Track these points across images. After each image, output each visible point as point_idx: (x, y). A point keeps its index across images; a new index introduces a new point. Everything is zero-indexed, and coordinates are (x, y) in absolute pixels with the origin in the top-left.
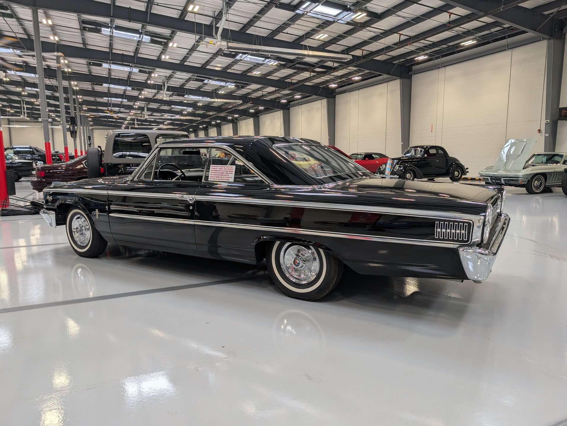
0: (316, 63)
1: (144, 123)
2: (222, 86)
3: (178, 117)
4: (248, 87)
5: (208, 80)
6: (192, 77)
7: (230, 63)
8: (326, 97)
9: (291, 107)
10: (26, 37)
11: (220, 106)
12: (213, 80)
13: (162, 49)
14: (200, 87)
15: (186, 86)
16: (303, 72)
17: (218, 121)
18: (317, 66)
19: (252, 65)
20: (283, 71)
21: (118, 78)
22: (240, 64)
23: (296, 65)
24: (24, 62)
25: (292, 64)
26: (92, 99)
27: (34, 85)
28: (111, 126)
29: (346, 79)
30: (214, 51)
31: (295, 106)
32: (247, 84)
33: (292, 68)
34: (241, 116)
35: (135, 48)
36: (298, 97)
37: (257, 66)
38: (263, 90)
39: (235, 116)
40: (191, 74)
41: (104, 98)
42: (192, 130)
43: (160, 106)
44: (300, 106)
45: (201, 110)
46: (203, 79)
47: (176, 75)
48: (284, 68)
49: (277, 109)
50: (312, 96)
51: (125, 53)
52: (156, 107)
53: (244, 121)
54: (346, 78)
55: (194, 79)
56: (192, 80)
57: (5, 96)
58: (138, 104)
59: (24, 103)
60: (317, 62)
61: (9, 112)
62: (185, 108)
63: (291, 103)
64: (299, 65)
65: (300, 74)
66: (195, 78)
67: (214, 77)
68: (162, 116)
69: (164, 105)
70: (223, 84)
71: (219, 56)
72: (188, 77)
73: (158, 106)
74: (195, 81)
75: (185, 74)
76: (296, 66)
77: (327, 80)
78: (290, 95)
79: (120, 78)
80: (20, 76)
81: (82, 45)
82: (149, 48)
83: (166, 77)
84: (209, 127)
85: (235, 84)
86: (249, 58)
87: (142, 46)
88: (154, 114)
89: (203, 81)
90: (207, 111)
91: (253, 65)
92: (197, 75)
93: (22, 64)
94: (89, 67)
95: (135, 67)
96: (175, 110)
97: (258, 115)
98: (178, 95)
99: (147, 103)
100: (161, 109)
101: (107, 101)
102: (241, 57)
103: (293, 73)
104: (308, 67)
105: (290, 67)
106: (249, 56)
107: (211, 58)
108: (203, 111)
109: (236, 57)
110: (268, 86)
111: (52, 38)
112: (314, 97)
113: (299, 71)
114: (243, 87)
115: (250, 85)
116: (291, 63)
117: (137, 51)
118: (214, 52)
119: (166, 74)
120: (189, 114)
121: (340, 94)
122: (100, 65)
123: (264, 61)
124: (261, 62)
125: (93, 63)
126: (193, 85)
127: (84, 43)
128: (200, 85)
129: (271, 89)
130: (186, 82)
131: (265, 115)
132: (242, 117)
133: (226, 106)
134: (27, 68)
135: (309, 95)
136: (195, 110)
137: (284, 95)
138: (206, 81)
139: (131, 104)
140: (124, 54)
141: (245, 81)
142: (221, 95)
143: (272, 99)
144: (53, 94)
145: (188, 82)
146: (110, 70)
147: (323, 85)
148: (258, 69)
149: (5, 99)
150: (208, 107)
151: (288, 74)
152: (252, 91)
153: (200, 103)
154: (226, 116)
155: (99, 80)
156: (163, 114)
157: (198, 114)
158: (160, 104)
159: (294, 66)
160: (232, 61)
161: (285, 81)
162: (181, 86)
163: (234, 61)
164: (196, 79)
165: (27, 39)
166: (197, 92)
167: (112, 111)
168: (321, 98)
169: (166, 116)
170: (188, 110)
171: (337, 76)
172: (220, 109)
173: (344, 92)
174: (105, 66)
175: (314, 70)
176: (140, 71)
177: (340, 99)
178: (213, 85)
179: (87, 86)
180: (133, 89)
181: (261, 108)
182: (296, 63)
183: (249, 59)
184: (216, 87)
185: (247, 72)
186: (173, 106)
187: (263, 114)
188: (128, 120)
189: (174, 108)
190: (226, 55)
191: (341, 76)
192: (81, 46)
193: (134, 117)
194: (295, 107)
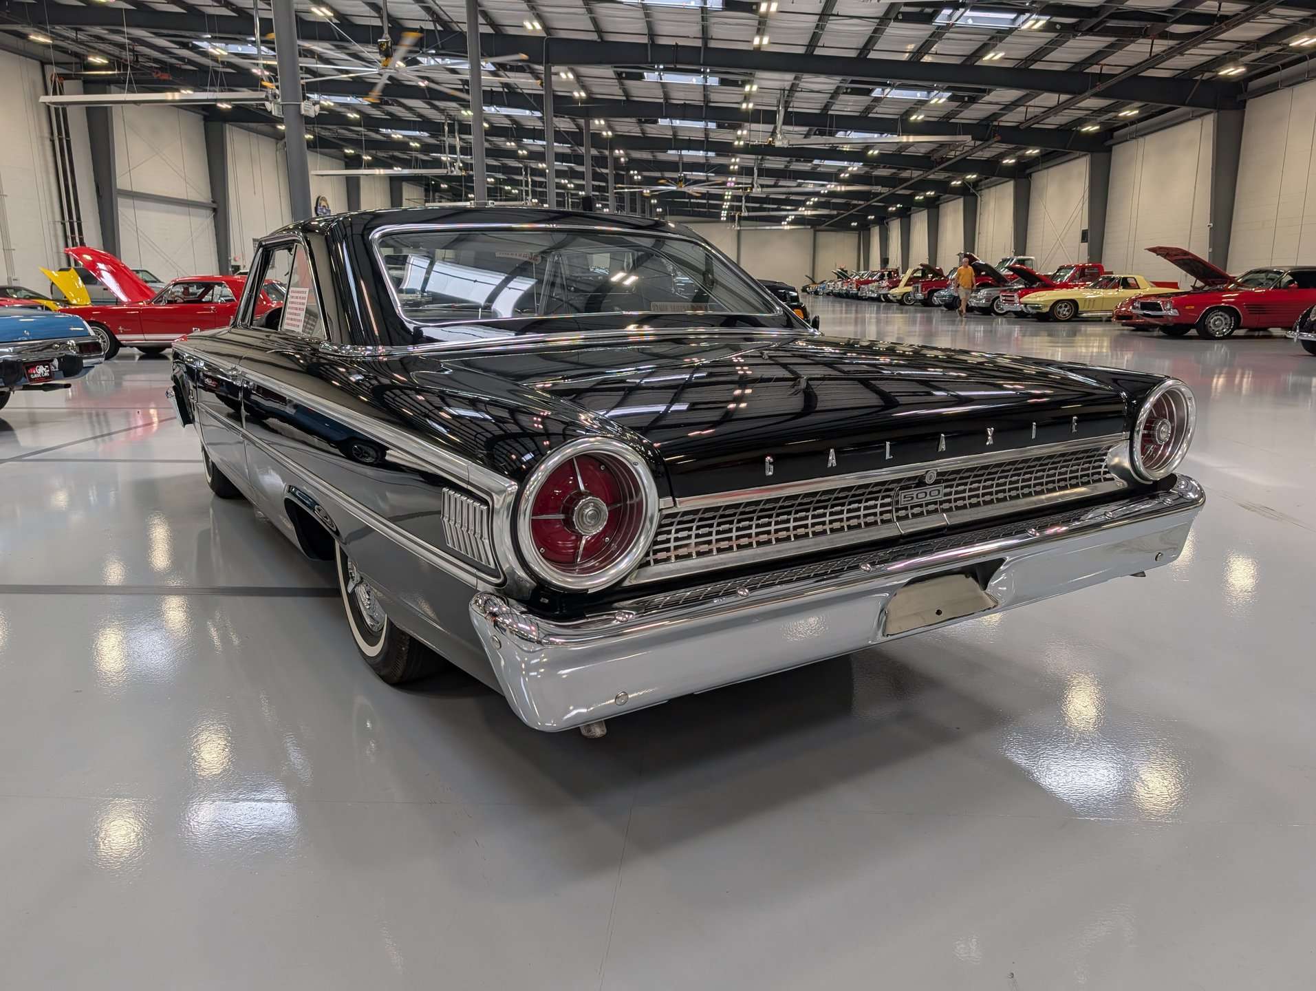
0: (1169, 11)
1: (765, 206)
2: (919, 101)
3: (832, 187)
4: (987, 98)
5: (883, 90)
6: (841, 85)
7: (926, 37)
8: (1215, 108)
9: (1114, 144)
10: (491, 31)
11: (929, 153)
12: (892, 86)
13: (757, 22)
14: (868, 109)
15: (833, 108)
16: (1133, 42)
17: (930, 193)
18: (1172, 18)
19: (985, 38)
20: (1071, 43)
21: (682, 102)
22: (949, 39)
23: (1105, 22)
24: (505, 85)
25: (1094, 21)
26: (645, 155)
27: (536, 134)
28: (699, 214)
29: (1280, 47)
30: (880, 12)
31: (1127, 141)
32: (984, 91)
33: (1098, 31)
34: (986, 178)
35: (701, 28)
36: (1129, 113)
37: (998, 37)
38: (1028, 104)
39: (969, 177)
40: (839, 78)
41: (670, 152)
42: (873, 217)
43: (789, 162)
44: (1141, 140)
45: (884, 167)
46: (870, 87)
47: (804, 84)
48: (1075, 36)
49: (1078, 153)
50: (1174, 109)
51: (681, 42)
52: (782, 166)
53: (993, 189)
54: (1277, 44)
55: (849, 90)
56: (844, 93)
57: (496, 160)
58: (738, 160)
59: (529, 172)
60: (1175, 6)
61: (509, 192)
62: (846, 164)
63: (1116, 134)
64: (1116, 21)
65: (1126, 49)
66: (847, 85)
67: (895, 81)
68: (799, 185)
69: (797, 161)
70: (919, 95)
71: (892, 24)
72: (834, 87)
73: (786, 163)
74: (851, 93)
75: (822, 79)
76: (1108, 25)
77: (1217, 57)
78: (1111, 112)
79: (687, 102)
80: (507, 116)
81: (596, 34)
82: (726, 24)
83: (784, 90)
84: (913, 208)
85: (950, 94)
86: (973, 18)
87: (713, 20)
88: (781, 183)
89: (868, 92)
90: (899, 169)
91: (989, 37)
92: (850, 78)
93: (501, 90)
94: (622, 84)
95: (713, 73)
96: (822, 169)
97: (1028, 171)
98: (822, 133)
99: (760, 157)
100: (790, 171)
101: (677, 159)
102: (950, 16)
103: (1106, 47)
104: (1146, 23)
105: (1091, 31)
106: (968, 13)
107: (875, 31)
108: (889, 168)
109: (936, 21)
110: (1041, 92)
111: (528, 25)
112: (1183, 109)
113: (1123, 41)
114: (973, 100)
115: (990, 91)
116: (1090, 18)
117: (705, 35)
118: (881, 14)
119: (782, 83)
120: (854, 179)
121: (1261, 95)
122: (640, 77)
123: (1014, 20)
124: (1006, 26)
125: (626, 73)
126: (849, 105)
127: (599, 30)
128: (867, 104)
129: (1049, 99)
130: (831, 98)
131: (1045, 171)
132: (988, 180)
133: (941, 153)
134: (511, 97)
135: (1168, 106)
136: (871, 168)
137: (1095, 111)
138: (877, 92)
139: (722, 161)
140: (680, 44)
141: (981, 84)
142: (916, 123)
143: (1061, 125)
144: (574, 150)
145: (837, 99)
146: (663, 85)
147: (1203, 72)
148: (1000, 45)
149: (495, 166)
150: (897, 158)
151: (1095, 51)
152: (1001, 110)
153: (875, 150)
154: (947, 180)
155: (647, 112)
156: (799, 181)
157: (877, 177)
158: (788, 159)
159: (1102, 26)
160: (931, 32)
161: (1086, 71)
162: (822, 110)
163: (934, 32)
164: (852, 89)
165: (492, 34)
166: (862, 122)
167: (680, 181)
168: (1202, 112)
169: (810, 186)
170: (850, 169)
171: (1248, 42)
172: (926, 161)
173: (1272, 88)
174: (651, 77)
175: (1167, 29)
176: (723, 82)
177: (1259, 111)
178: (895, 101)
179: (629, 126)
180: (719, 126)
181: (1033, 152)
182: (1106, 18)
183: (970, 22)
184: (907, 107)
185: (975, 59)
186: (816, 162)
187: (1040, 168)
188: (727, 201)
189: (819, 165)
190: (908, 18)
191: (1260, 39)
192: (594, 37)
193: (740, 192)
194: (1127, 143)
